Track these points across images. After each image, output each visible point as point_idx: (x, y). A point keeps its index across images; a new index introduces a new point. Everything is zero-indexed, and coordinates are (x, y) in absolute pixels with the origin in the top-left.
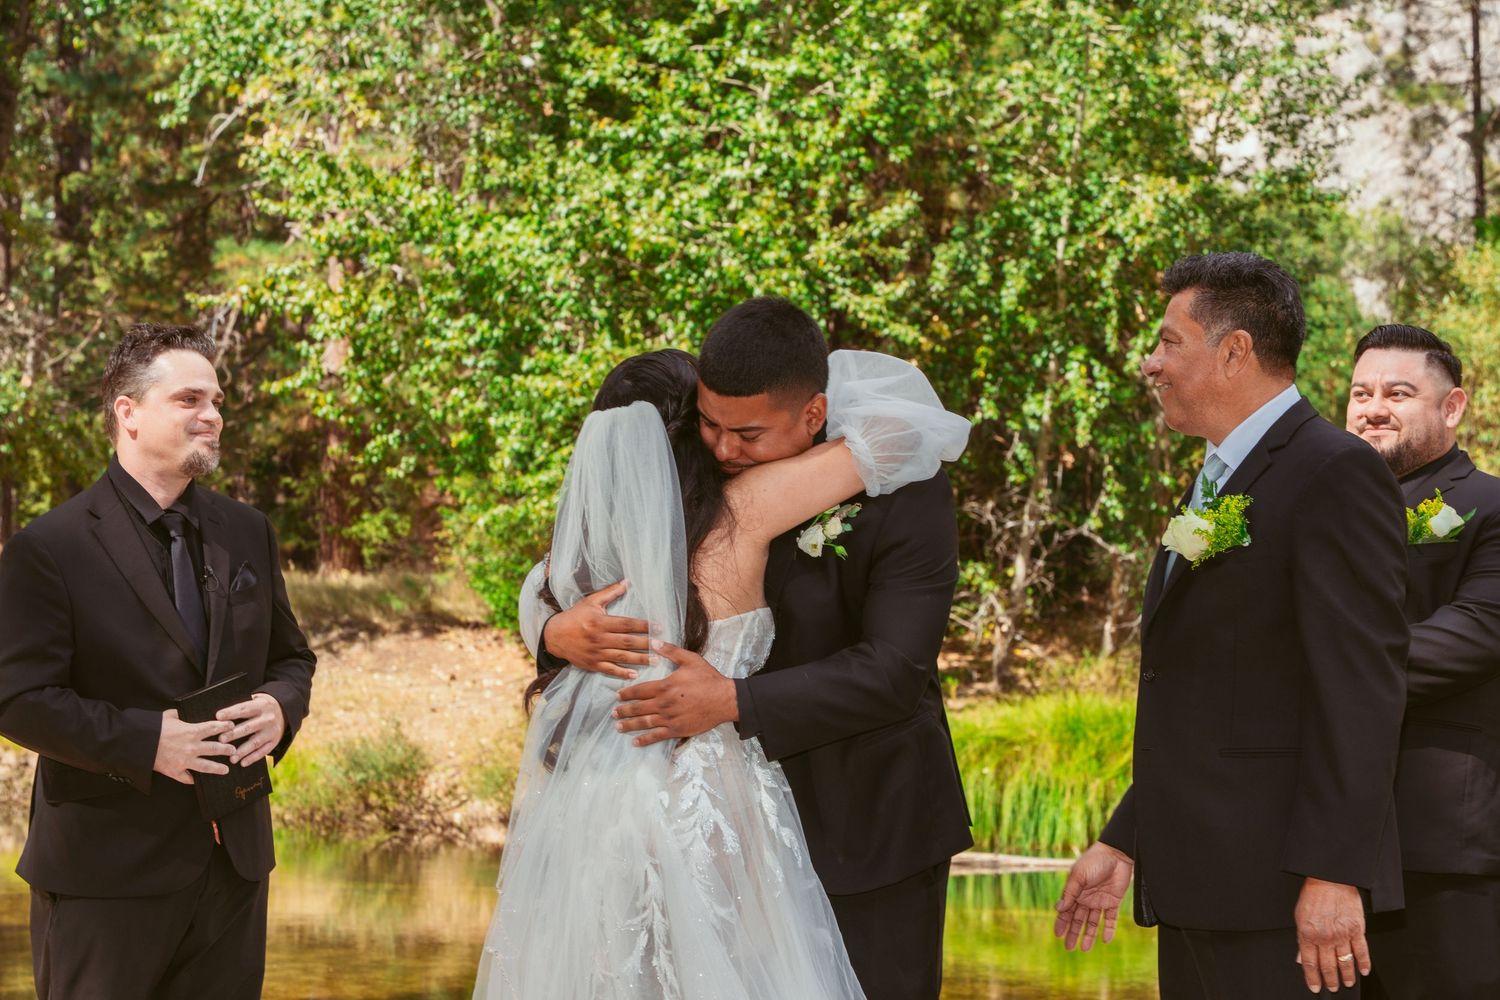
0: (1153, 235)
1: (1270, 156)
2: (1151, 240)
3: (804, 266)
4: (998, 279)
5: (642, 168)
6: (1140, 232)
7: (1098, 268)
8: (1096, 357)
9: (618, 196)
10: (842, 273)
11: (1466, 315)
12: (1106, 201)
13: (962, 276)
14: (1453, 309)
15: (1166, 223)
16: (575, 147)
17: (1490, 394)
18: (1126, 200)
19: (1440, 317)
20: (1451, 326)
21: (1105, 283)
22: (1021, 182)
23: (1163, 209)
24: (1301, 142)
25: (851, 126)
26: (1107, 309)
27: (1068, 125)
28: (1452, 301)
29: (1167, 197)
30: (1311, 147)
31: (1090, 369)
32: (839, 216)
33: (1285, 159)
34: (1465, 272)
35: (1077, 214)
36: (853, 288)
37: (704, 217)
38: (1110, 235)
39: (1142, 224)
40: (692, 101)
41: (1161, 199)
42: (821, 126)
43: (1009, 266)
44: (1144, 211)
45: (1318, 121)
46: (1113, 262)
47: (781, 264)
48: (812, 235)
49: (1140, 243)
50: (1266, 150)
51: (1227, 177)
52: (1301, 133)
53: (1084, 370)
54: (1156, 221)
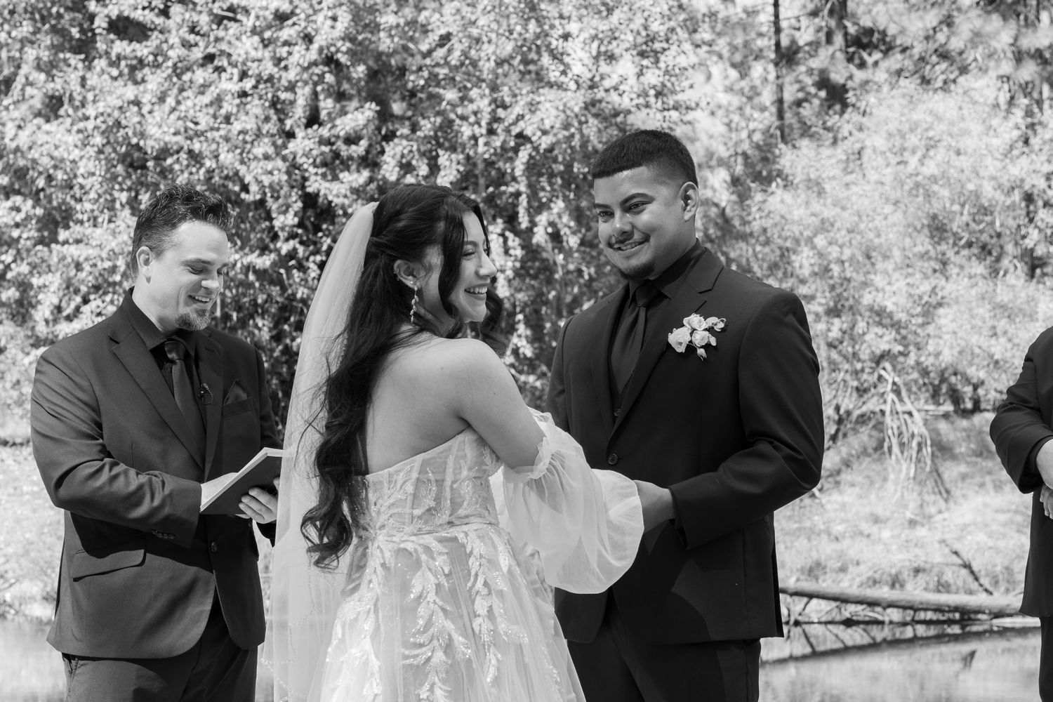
0: (555, 135)
1: (640, 74)
2: (554, 140)
3: (284, 159)
4: (434, 168)
5: (154, 81)
6: (545, 133)
7: (511, 160)
8: (511, 231)
9: (137, 103)
10: (314, 165)
11: (788, 197)
12: (517, 110)
13: (407, 168)
14: (779, 192)
15: (566, 126)
16: (100, 64)
17: (808, 257)
18: (533, 107)
19: (770, 199)
20: (779, 206)
21: (518, 173)
22: (451, 95)
23: (562, 116)
24: (662, 65)
25: (321, 50)
26: (517, 194)
27: (488, 49)
28: (778, 185)
29: (565, 105)
30: (670, 68)
31: (506, 240)
32: (313, 119)
33: (653, 78)
34: (788, 164)
35: (496, 119)
36: (324, 176)
37: (205, 121)
38: (520, 135)
39: (547, 127)
40: (193, 30)
41: (561, 108)
42: (299, 49)
43: (443, 158)
44: (548, 117)
45: (674, 48)
46: (524, 155)
47: (267, 157)
48: (290, 135)
49: (545, 142)
50: (637, 70)
51: (607, 91)
52: (662, 58)
53: (501, 240)
54: (558, 125)
